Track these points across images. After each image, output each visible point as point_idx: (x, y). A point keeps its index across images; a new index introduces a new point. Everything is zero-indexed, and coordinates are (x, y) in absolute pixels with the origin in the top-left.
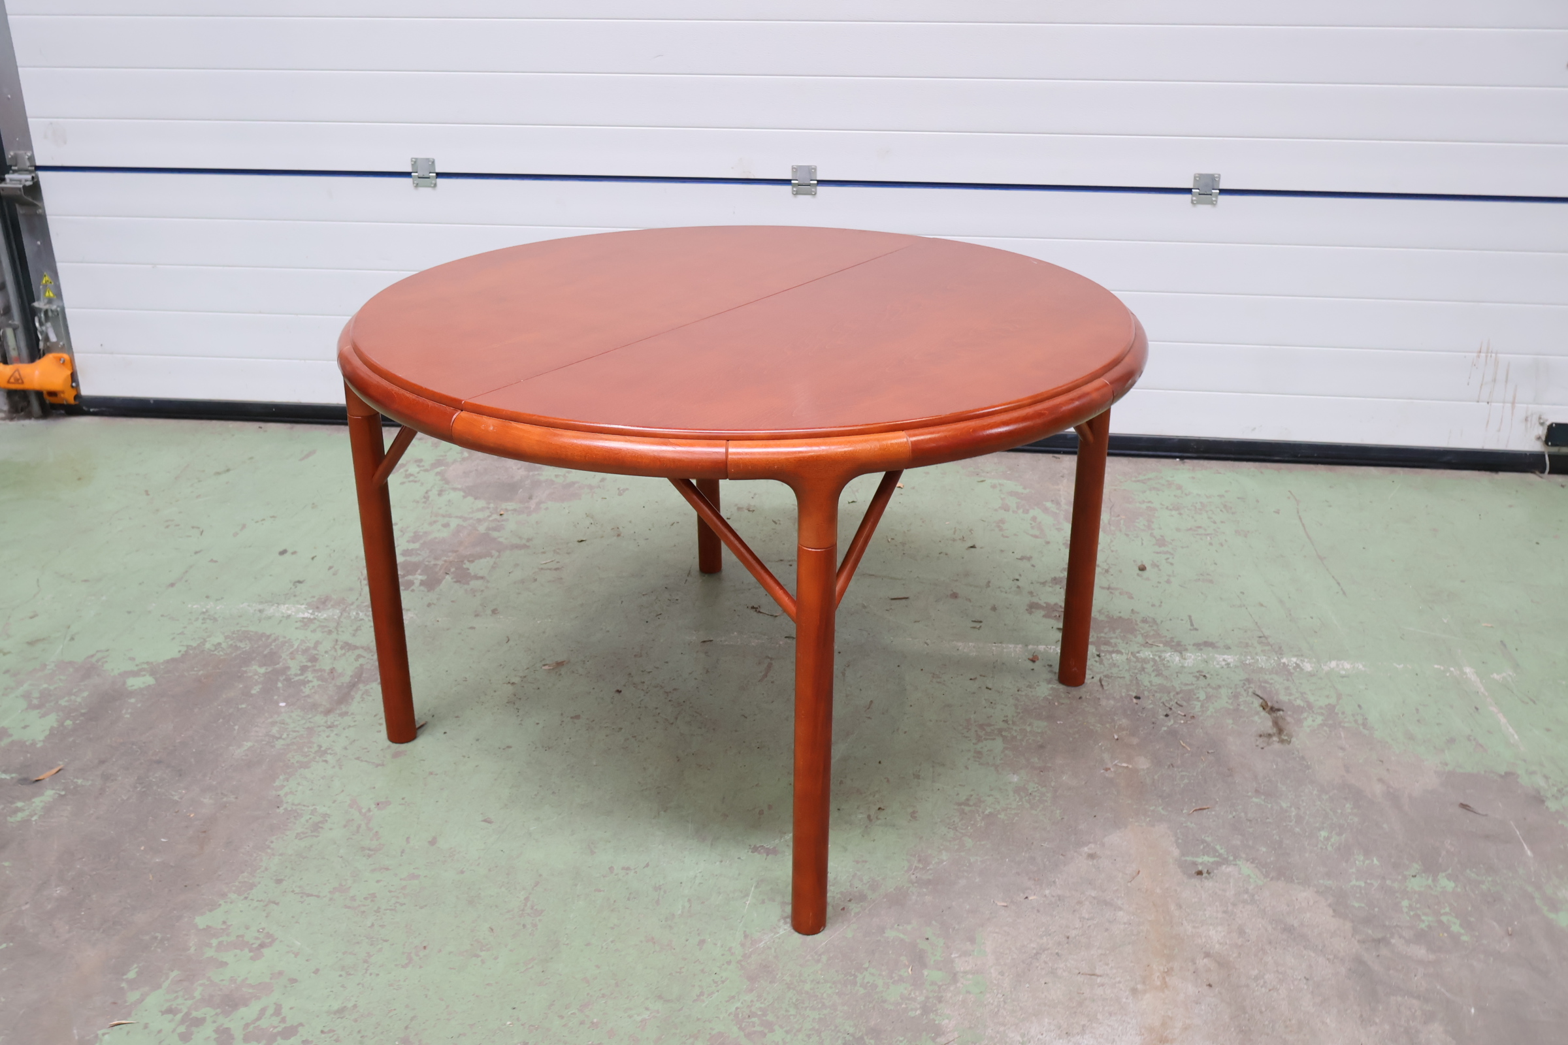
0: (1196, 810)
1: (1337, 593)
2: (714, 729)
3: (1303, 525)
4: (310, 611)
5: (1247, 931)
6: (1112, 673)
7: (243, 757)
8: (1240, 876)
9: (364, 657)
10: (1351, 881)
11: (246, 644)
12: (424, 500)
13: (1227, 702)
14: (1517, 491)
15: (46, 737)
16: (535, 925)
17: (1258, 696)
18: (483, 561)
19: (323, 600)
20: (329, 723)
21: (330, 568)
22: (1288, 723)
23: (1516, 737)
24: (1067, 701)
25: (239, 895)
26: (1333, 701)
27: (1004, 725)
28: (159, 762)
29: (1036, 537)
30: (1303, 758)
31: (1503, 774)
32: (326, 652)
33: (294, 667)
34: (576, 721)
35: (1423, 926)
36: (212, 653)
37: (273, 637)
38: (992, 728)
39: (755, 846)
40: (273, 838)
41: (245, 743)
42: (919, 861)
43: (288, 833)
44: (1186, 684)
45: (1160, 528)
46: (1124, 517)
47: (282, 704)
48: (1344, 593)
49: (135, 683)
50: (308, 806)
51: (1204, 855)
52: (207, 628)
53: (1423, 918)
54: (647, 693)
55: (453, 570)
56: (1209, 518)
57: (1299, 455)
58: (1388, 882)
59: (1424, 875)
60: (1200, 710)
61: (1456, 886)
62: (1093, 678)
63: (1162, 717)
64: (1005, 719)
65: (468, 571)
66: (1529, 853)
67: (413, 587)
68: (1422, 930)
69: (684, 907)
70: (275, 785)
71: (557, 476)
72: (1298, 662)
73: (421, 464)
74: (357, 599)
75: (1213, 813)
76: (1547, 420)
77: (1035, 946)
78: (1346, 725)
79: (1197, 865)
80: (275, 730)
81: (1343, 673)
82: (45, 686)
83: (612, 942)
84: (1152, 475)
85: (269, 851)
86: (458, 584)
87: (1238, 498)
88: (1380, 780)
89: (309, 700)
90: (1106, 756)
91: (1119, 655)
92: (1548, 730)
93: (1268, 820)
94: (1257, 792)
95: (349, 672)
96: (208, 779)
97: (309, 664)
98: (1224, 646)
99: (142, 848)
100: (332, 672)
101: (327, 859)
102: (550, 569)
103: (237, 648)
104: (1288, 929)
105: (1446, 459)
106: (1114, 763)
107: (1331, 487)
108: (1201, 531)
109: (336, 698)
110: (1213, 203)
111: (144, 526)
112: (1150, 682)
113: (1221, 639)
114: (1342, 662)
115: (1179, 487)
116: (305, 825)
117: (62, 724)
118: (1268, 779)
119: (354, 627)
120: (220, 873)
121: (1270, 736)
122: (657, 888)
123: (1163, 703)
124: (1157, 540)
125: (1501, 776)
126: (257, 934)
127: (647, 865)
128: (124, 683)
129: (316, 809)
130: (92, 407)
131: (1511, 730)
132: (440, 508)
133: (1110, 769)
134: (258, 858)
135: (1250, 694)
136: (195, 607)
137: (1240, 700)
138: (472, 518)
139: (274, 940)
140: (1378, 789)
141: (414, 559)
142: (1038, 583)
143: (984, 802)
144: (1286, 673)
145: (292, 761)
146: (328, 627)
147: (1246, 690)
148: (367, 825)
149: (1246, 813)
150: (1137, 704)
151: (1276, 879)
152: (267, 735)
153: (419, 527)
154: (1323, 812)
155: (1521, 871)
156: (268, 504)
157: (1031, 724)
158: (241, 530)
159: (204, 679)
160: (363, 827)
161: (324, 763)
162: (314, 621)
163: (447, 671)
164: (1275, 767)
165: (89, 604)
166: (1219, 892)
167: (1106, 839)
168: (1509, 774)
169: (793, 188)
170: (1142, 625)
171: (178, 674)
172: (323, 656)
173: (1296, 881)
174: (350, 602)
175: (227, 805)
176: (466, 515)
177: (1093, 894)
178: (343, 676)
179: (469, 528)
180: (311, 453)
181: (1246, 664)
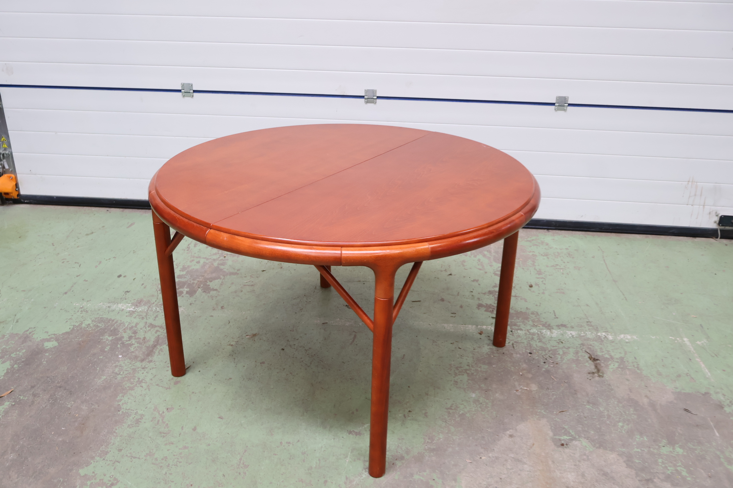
0: (560, 412)
1: (623, 299)
2: (329, 369)
3: (606, 264)
4: (133, 307)
5: (586, 475)
6: (518, 340)
7: (102, 384)
8: (582, 446)
9: (160, 331)
10: (634, 449)
11: (102, 325)
12: (187, 249)
13: (573, 356)
14: (705, 247)
15: (5, 373)
16: (245, 473)
17: (587, 352)
18: (217, 281)
19: (139, 301)
20: (143, 366)
21: (143, 284)
22: (602, 367)
23: (709, 374)
24: (497, 355)
25: (101, 457)
26: (622, 355)
27: (468, 368)
28: (60, 387)
29: (480, 269)
30: (609, 385)
32: (141, 329)
33: (126, 336)
34: (262, 365)
35: (669, 472)
36: (85, 329)
37: (115, 321)
38: (462, 369)
39: (350, 430)
40: (117, 428)
41: (102, 377)
42: (429, 439)
43: (124, 424)
44: (553, 347)
45: (539, 265)
46: (521, 259)
47: (120, 356)
48: (626, 300)
49: (49, 345)
50: (134, 410)
51: (564, 435)
52: (83, 316)
53: (669, 468)
54: (297, 350)
55: (202, 285)
56: (562, 260)
57: (603, 229)
58: (652, 449)
59: (668, 446)
60: (560, 360)
61: (684, 452)
62: (509, 343)
63: (542, 363)
64: (468, 364)
66: (717, 434)
67: (183, 295)
68: (668, 474)
69: (316, 463)
72: (606, 335)
74: (156, 301)
75: (568, 413)
76: (719, 214)
77: (485, 483)
78: (630, 368)
79: (561, 440)
80: (117, 370)
81: (627, 340)
82: (4, 346)
83: (283, 481)
84: (534, 238)
85: (115, 434)
86: (204, 293)
87: (575, 250)
88: (646, 396)
89: (133, 354)
90: (516, 383)
91: (521, 331)
92: (724, 371)
93: (594, 417)
94: (588, 402)
95: (153, 339)
96: (85, 396)
97: (133, 335)
98: (571, 326)
99: (53, 433)
100: (144, 339)
101: (143, 439)
102: (249, 285)
103: (98, 326)
104: (605, 474)
105: (672, 231)
106: (520, 387)
107: (618, 245)
108: (558, 267)
109: (146, 353)
110: (565, 110)
111: (52, 262)
112: (536, 345)
113: (569, 323)
114: (626, 335)
115: (547, 244)
116: (132, 420)
117: (13, 367)
118: (593, 396)
119: (155, 316)
120: (91, 446)
121: (593, 373)
122: (303, 453)
123: (543, 356)
124: (538, 271)
125: (703, 395)
126: (109, 479)
127: (299, 441)
128: (43, 345)
129: (137, 412)
130: (26, 200)
131: (707, 371)
132: (195, 253)
133: (518, 390)
134: (110, 438)
135: (584, 351)
136: (77, 305)
137: (579, 355)
138: (210, 259)
139: (118, 482)
140: (645, 401)
141: (184, 280)
142: (482, 293)
143: (459, 407)
144: (600, 340)
145: (125, 386)
146: (142, 316)
147: (581, 350)
148: (162, 420)
149: (583, 413)
150: (530, 356)
151: (599, 447)
152: (113, 373)
153: (185, 263)
154: (620, 413)
155: (714, 444)
156: (112, 251)
157: (480, 367)
158: (99, 264)
159: (82, 343)
160: (161, 421)
161: (141, 387)
162: (135, 312)
163: (200, 339)
164: (596, 389)
165: (26, 303)
166: (572, 455)
167: (518, 427)
168: (706, 393)
169: (365, 100)
170: (532, 315)
171: (69, 340)
172: (140, 331)
173: (608, 449)
174: (152, 303)
175: (94, 410)
176: (208, 257)
177: (512, 456)
178: (150, 341)
179: (210, 264)
180: (132, 224)
181: (581, 336)
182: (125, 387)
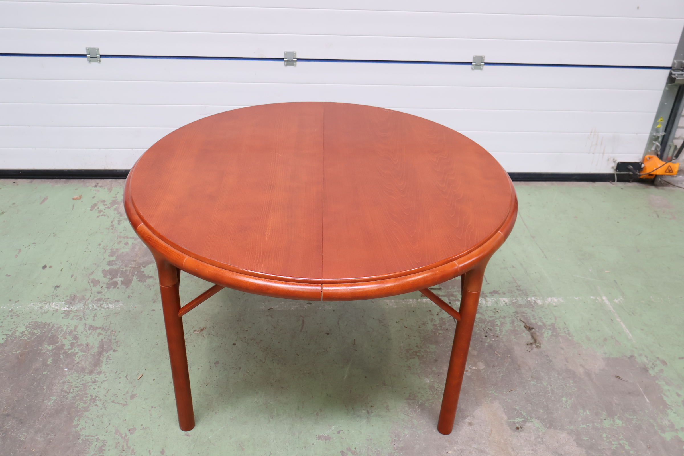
0: (509, 391)
1: (543, 257)
2: (285, 364)
4: (68, 306)
7: (53, 407)
8: (535, 428)
9: (102, 334)
10: (580, 426)
11: (38, 331)
12: (112, 227)
13: (510, 326)
14: (605, 193)
17: (522, 321)
18: (150, 266)
19: (72, 298)
20: (93, 380)
21: (72, 276)
22: (538, 336)
23: (630, 335)
24: (441, 332)
26: (553, 321)
27: (416, 349)
28: (8, 415)
30: (547, 356)
31: (629, 357)
32: (82, 333)
33: (67, 343)
34: (217, 365)
35: (614, 447)
36: (21, 338)
37: (51, 325)
38: (412, 351)
39: (319, 435)
41: (51, 397)
42: (396, 436)
43: (87, 455)
44: (491, 317)
47: (66, 370)
48: (546, 257)
50: (94, 436)
51: (517, 418)
52: (14, 322)
53: (613, 443)
54: (248, 344)
55: (136, 273)
58: (595, 424)
59: (608, 418)
60: (499, 332)
61: (623, 423)
63: (484, 337)
64: (416, 345)
65: (144, 273)
66: (647, 400)
67: (117, 286)
68: (614, 449)
70: (73, 424)
72: (535, 300)
73: (105, 203)
74: (91, 296)
75: (516, 392)
76: (616, 160)
78: (562, 335)
79: (515, 423)
80: (65, 387)
81: (554, 304)
86: (140, 282)
88: (581, 365)
89: (80, 366)
92: (642, 330)
93: (540, 394)
94: (532, 377)
95: (97, 345)
96: (37, 424)
97: (74, 341)
98: (502, 293)
100: (87, 346)
103: (33, 334)
105: (575, 177)
106: (469, 367)
107: (529, 195)
109: (93, 363)
110: (481, 69)
113: (500, 288)
114: (553, 298)
116: (95, 449)
118: (535, 369)
119: (93, 315)
121: (531, 344)
123: (483, 329)
129: (98, 438)
131: (628, 331)
132: (121, 232)
133: (468, 371)
135: (519, 320)
136: (4, 307)
137: (515, 324)
140: (581, 370)
141: (114, 267)
144: (531, 306)
146: (79, 316)
147: (516, 318)
148: (127, 444)
149: (530, 391)
151: (550, 428)
152: (62, 391)
153: (112, 245)
154: (562, 386)
155: (647, 412)
156: (29, 235)
157: (428, 347)
158: (18, 253)
159: (20, 356)
160: (125, 447)
161: (96, 407)
162: (71, 313)
163: (146, 339)
164: (537, 362)
166: (528, 439)
167: (474, 413)
168: (632, 356)
169: (285, 62)
171: (5, 355)
172: (80, 335)
173: (558, 428)
174: (87, 298)
175: (51, 440)
177: (475, 447)
178: (94, 348)
179: (139, 245)
180: (45, 199)
181: (513, 302)
182: (79, 408)
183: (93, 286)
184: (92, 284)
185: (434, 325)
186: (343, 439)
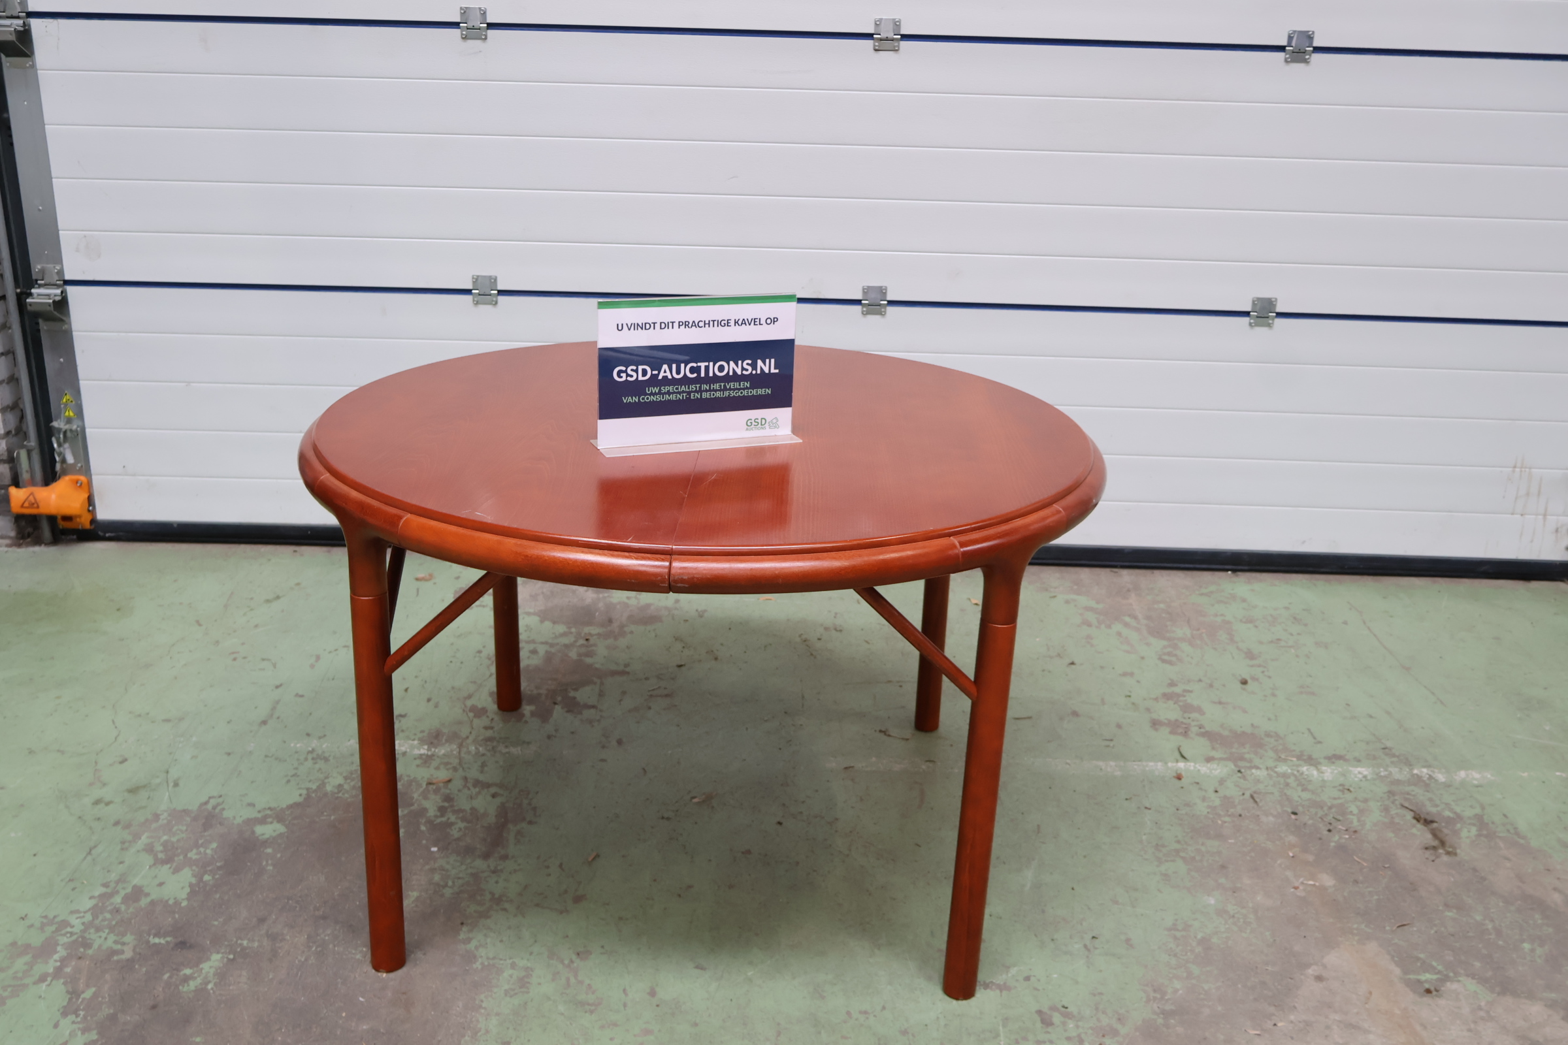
0: (1398, 927)
1: (1435, 702)
2: (893, 860)
3: (1375, 635)
4: (426, 747)
6: (1259, 789)
7: (415, 909)
8: (1467, 992)
9: (502, 795)
13: (1380, 815)
14: (1552, 599)
15: (188, 894)
17: (1407, 808)
18: (587, 689)
19: (436, 735)
20: (492, 868)
21: (429, 700)
22: (1447, 835)
24: (1227, 819)
26: (1478, 811)
27: (1177, 846)
28: (324, 918)
29: (1128, 652)
30: (1475, 870)
32: (459, 791)
34: (748, 856)
36: (336, 795)
38: (1168, 849)
39: (984, 982)
40: (482, 997)
41: (410, 893)
42: (1155, 991)
43: (495, 990)
44: (1335, 799)
45: (1243, 642)
46: (1204, 631)
47: (434, 849)
48: (1442, 703)
49: (267, 831)
50: (505, 960)
51: (1424, 972)
52: (320, 769)
54: (810, 823)
55: (559, 699)
56: (1285, 630)
57: (1346, 567)
60: (1358, 824)
62: (1243, 794)
63: (1325, 832)
64: (1176, 839)
65: (576, 700)
67: (524, 719)
71: (628, 598)
72: (1430, 773)
74: (471, 733)
75: (1415, 929)
78: (1501, 835)
79: (1422, 983)
80: (437, 878)
81: (1476, 782)
82: (165, 838)
84: (1212, 588)
85: (483, 1011)
86: (570, 714)
87: (1304, 610)
88: (1555, 889)
89: (461, 844)
91: (1258, 770)
93: (1469, 934)
94: (1446, 905)
95: (493, 812)
97: (446, 804)
98: (1353, 758)
99: (344, 1015)
100: (474, 813)
101: (548, 1018)
102: (661, 696)
105: (1484, 568)
106: (1300, 881)
107: (1384, 598)
108: (1283, 643)
109: (489, 840)
110: (1269, 326)
111: (209, 659)
112: (1299, 797)
113: (1348, 751)
114: (1470, 771)
115: (1244, 600)
116: (509, 981)
117: (201, 880)
118: (1451, 892)
119: (480, 763)
120: (439, 1038)
121: (1434, 848)
122: (904, 1032)
123: (1321, 818)
124: (1246, 653)
127: (884, 1008)
128: (253, 832)
129: (514, 962)
130: (108, 532)
133: (1299, 887)
134: (474, 1019)
135: (1399, 806)
137: (1392, 813)
138: (558, 644)
140: (1557, 897)
142: (1151, 699)
143: (1191, 926)
144: (1423, 784)
145: (468, 910)
146: (451, 764)
147: (1393, 803)
148: (575, 978)
149: (1445, 928)
150: (1296, 820)
151: (1503, 993)
152: (430, 884)
154: (1517, 924)
157: (1203, 844)
158: (317, 661)
159: (338, 824)
160: (573, 980)
161: (503, 911)
162: (433, 758)
163: (594, 807)
164: (1452, 879)
165: (180, 745)
166: (1455, 1010)
167: (1325, 960)
169: (862, 308)
170: (1267, 739)
171: (308, 820)
172: (458, 795)
173: (1522, 995)
174: (464, 736)
176: (550, 641)
177: (1337, 1019)
178: (488, 816)
179: (560, 655)
181: (1381, 776)
183: (475, 717)
184: (471, 715)
185: (1209, 807)
186: (1039, 990)
